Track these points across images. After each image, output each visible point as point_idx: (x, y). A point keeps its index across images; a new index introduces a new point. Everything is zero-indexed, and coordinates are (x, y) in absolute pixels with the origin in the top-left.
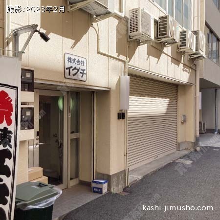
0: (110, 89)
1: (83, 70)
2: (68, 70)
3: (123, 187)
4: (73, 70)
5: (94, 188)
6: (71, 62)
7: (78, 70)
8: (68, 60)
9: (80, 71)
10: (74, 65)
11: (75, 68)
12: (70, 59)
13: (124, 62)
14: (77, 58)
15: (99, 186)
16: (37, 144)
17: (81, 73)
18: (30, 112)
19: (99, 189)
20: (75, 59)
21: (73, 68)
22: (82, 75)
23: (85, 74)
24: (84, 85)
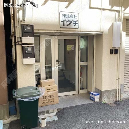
0: (103, 32)
1: (76, 21)
2: (63, 22)
3: (115, 101)
4: (67, 22)
5: (91, 97)
6: (65, 17)
7: (71, 22)
8: (63, 16)
9: (73, 22)
10: (67, 19)
11: (69, 21)
12: (64, 16)
13: (119, 11)
14: (70, 14)
15: (93, 96)
16: (57, 67)
17: (74, 23)
18: (31, 49)
19: (93, 98)
20: (68, 15)
21: (67, 21)
22: (75, 24)
23: (77, 24)
24: (77, 31)
